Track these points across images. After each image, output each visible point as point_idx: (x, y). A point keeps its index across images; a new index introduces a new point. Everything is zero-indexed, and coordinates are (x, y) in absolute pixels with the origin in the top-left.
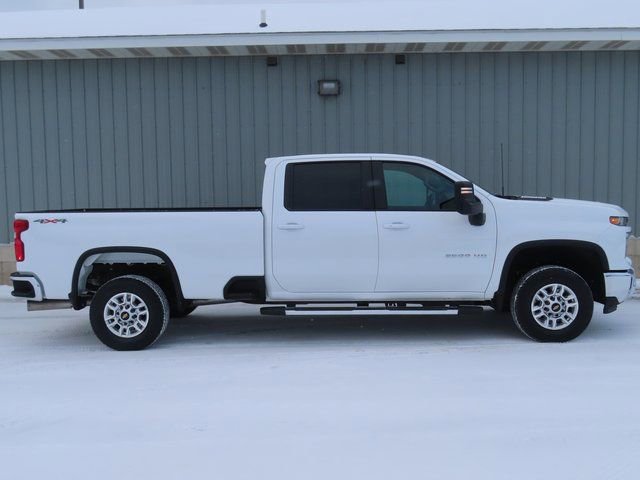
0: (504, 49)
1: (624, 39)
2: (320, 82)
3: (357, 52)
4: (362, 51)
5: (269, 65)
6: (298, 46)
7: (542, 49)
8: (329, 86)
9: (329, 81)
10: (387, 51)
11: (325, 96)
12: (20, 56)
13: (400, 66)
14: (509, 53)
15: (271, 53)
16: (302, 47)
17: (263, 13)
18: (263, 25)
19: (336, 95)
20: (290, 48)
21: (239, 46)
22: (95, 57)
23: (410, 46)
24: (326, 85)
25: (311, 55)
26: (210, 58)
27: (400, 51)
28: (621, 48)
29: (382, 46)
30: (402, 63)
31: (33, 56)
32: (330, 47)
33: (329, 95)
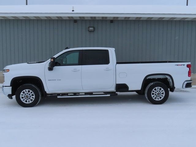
0: (141, 19)
1: (175, 17)
2: (89, 27)
3: (99, 19)
4: (101, 19)
5: (74, 22)
6: (82, 17)
7: (152, 19)
8: (91, 29)
9: (91, 27)
10: (108, 19)
11: (90, 31)
12: (4, 18)
13: (111, 23)
14: (143, 20)
15: (75, 19)
16: (84, 17)
17: (73, 7)
18: (73, 11)
19: (93, 31)
20: (80, 17)
21: (66, 17)
22: (25, 19)
23: (114, 18)
24: (90, 28)
25: (86, 20)
26: (58, 20)
27: (112, 19)
28: (174, 20)
29: (106, 18)
30: (112, 22)
31: (7, 18)
32: (91, 17)
33: (91, 31)
